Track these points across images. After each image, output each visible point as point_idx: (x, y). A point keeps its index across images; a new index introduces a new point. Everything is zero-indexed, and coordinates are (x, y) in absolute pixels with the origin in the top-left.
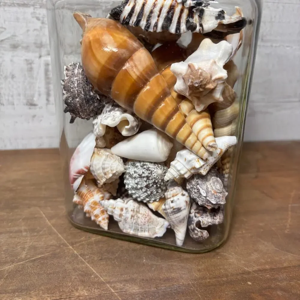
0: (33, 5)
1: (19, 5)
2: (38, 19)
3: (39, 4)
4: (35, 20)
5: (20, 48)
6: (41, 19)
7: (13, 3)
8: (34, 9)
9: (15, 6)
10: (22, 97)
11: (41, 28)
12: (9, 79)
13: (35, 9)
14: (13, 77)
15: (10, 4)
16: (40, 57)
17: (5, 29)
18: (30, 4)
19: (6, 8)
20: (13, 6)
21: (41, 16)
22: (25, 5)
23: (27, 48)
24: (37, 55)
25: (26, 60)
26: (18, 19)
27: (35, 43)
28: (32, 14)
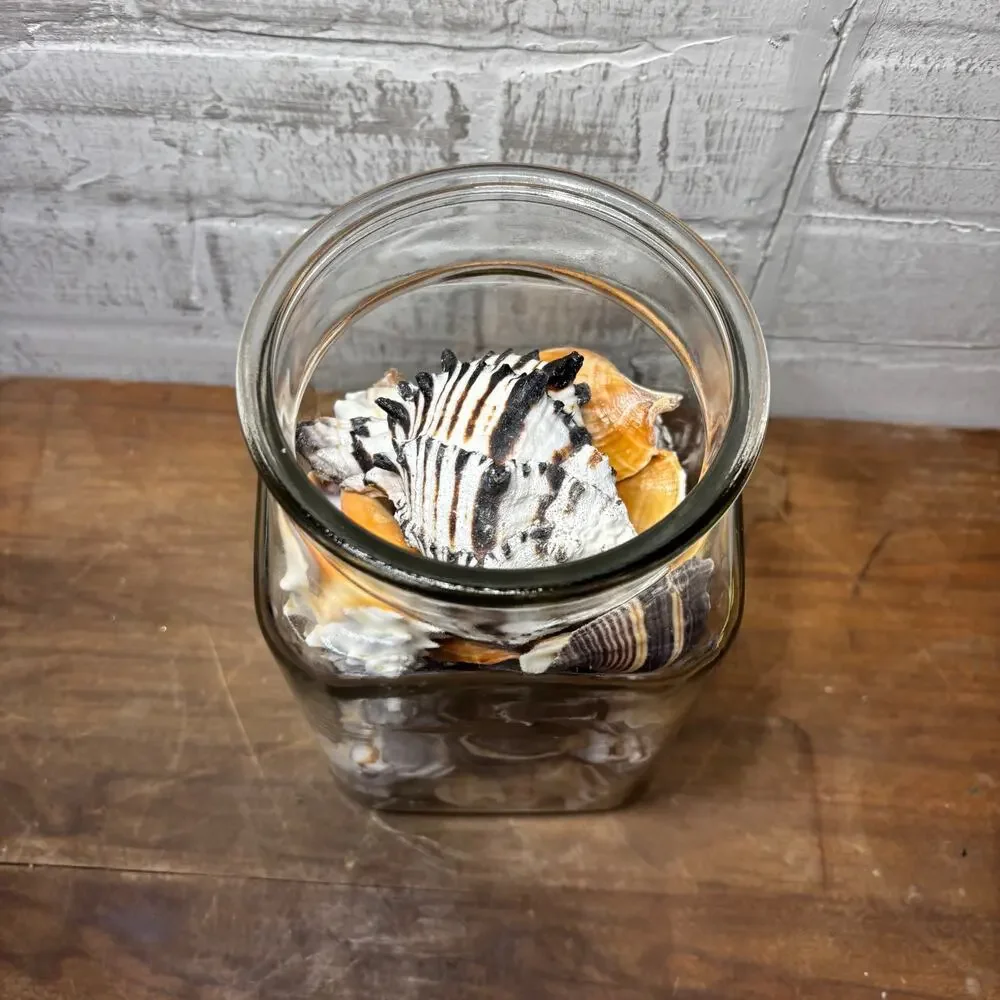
0: (152, 113)
1: (112, 112)
2: (170, 143)
3: (168, 110)
4: (162, 145)
5: (134, 201)
6: (180, 144)
7: (95, 108)
8: (155, 122)
9: (101, 114)
10: (160, 294)
11: (181, 162)
12: (122, 260)
13: (158, 122)
14: (130, 256)
15: (86, 109)
16: (191, 219)
17: (87, 162)
18: (141, 110)
19: (79, 118)
20: (94, 114)
21: (176, 138)
22: (126, 112)
23: (154, 202)
24: (183, 214)
25: (156, 225)
26: (115, 143)
27: (172, 194)
28: (151, 132)
